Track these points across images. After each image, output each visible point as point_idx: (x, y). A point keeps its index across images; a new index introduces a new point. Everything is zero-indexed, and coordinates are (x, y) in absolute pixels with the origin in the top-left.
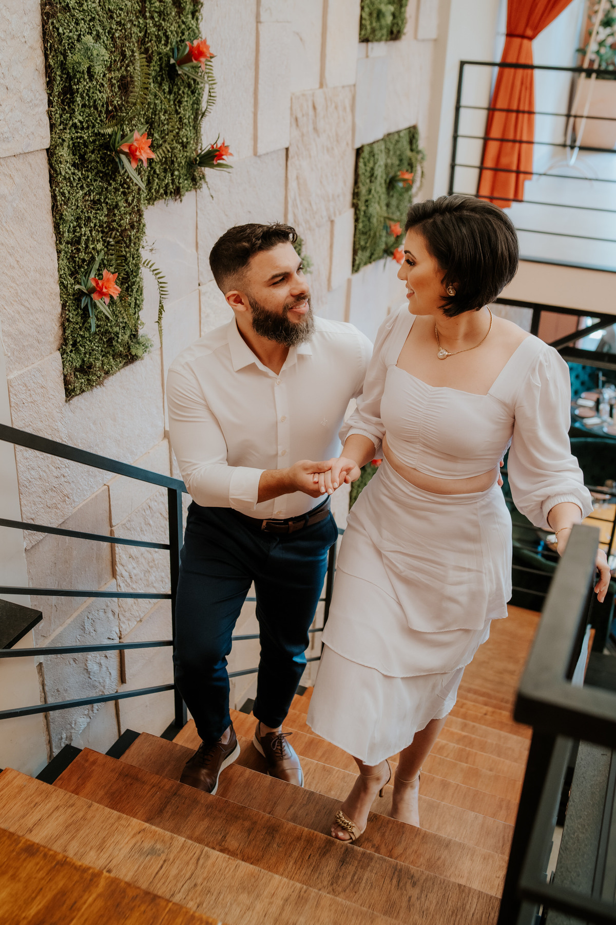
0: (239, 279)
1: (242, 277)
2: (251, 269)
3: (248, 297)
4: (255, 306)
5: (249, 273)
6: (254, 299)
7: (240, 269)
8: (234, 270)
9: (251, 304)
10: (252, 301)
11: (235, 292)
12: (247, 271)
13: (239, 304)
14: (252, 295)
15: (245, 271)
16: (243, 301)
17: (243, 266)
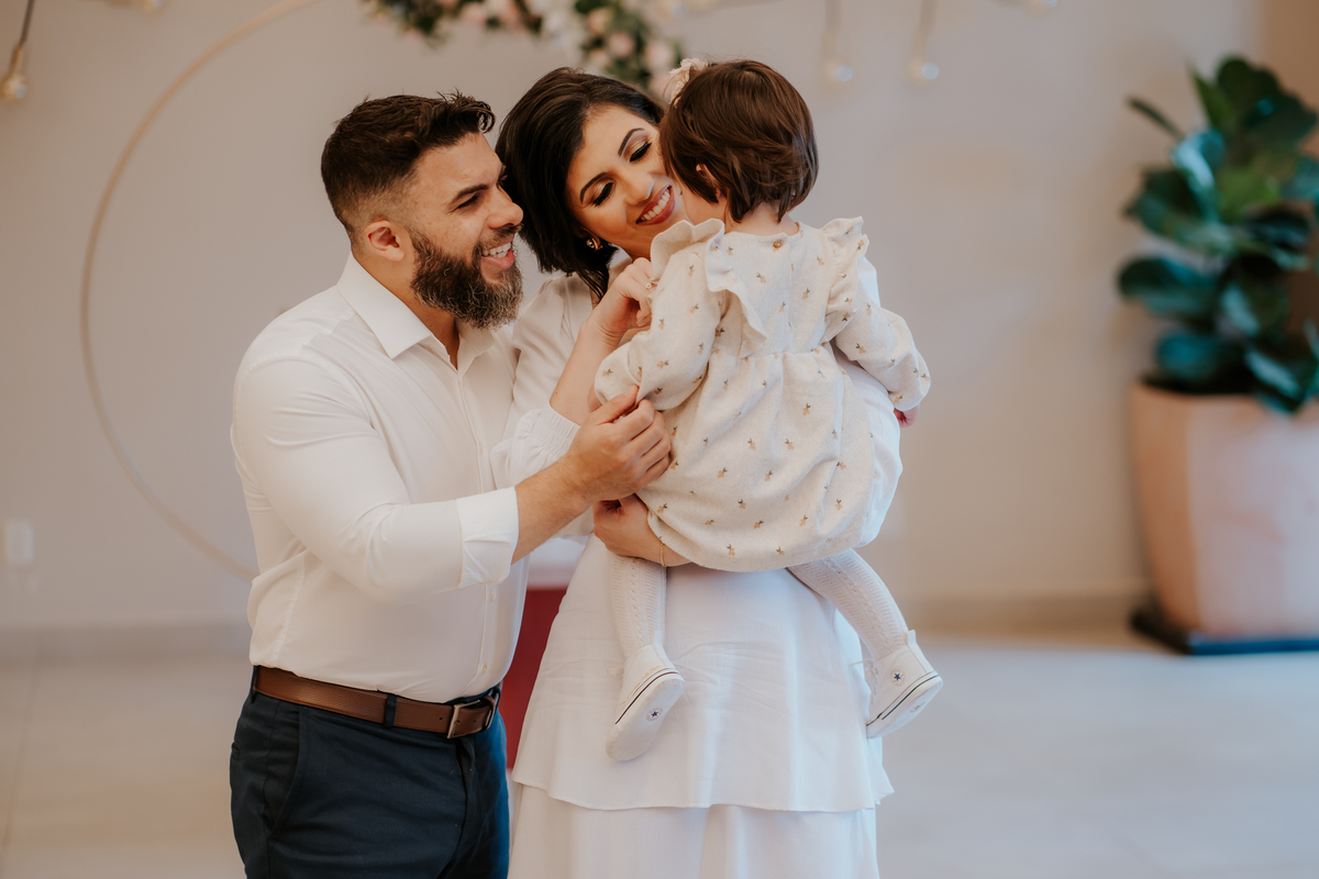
0: (394, 200)
1: (399, 196)
2: (417, 182)
3: (410, 231)
4: (423, 248)
5: (414, 188)
6: (424, 236)
7: (396, 181)
8: (384, 182)
9: (417, 246)
10: (420, 238)
11: (385, 224)
12: (411, 185)
13: (390, 247)
14: (420, 229)
15: (407, 185)
16: (398, 240)
17: (403, 175)
